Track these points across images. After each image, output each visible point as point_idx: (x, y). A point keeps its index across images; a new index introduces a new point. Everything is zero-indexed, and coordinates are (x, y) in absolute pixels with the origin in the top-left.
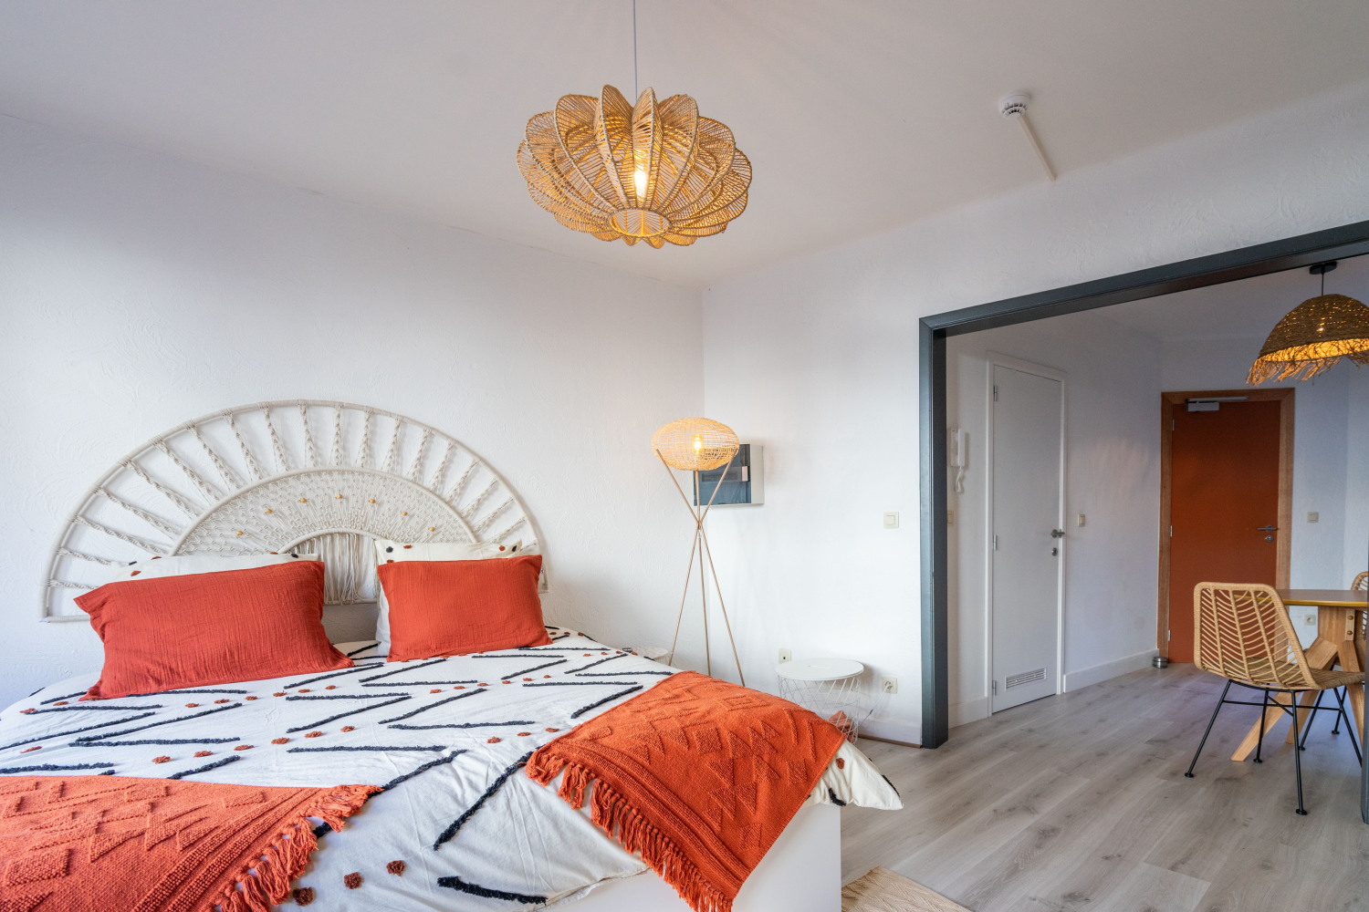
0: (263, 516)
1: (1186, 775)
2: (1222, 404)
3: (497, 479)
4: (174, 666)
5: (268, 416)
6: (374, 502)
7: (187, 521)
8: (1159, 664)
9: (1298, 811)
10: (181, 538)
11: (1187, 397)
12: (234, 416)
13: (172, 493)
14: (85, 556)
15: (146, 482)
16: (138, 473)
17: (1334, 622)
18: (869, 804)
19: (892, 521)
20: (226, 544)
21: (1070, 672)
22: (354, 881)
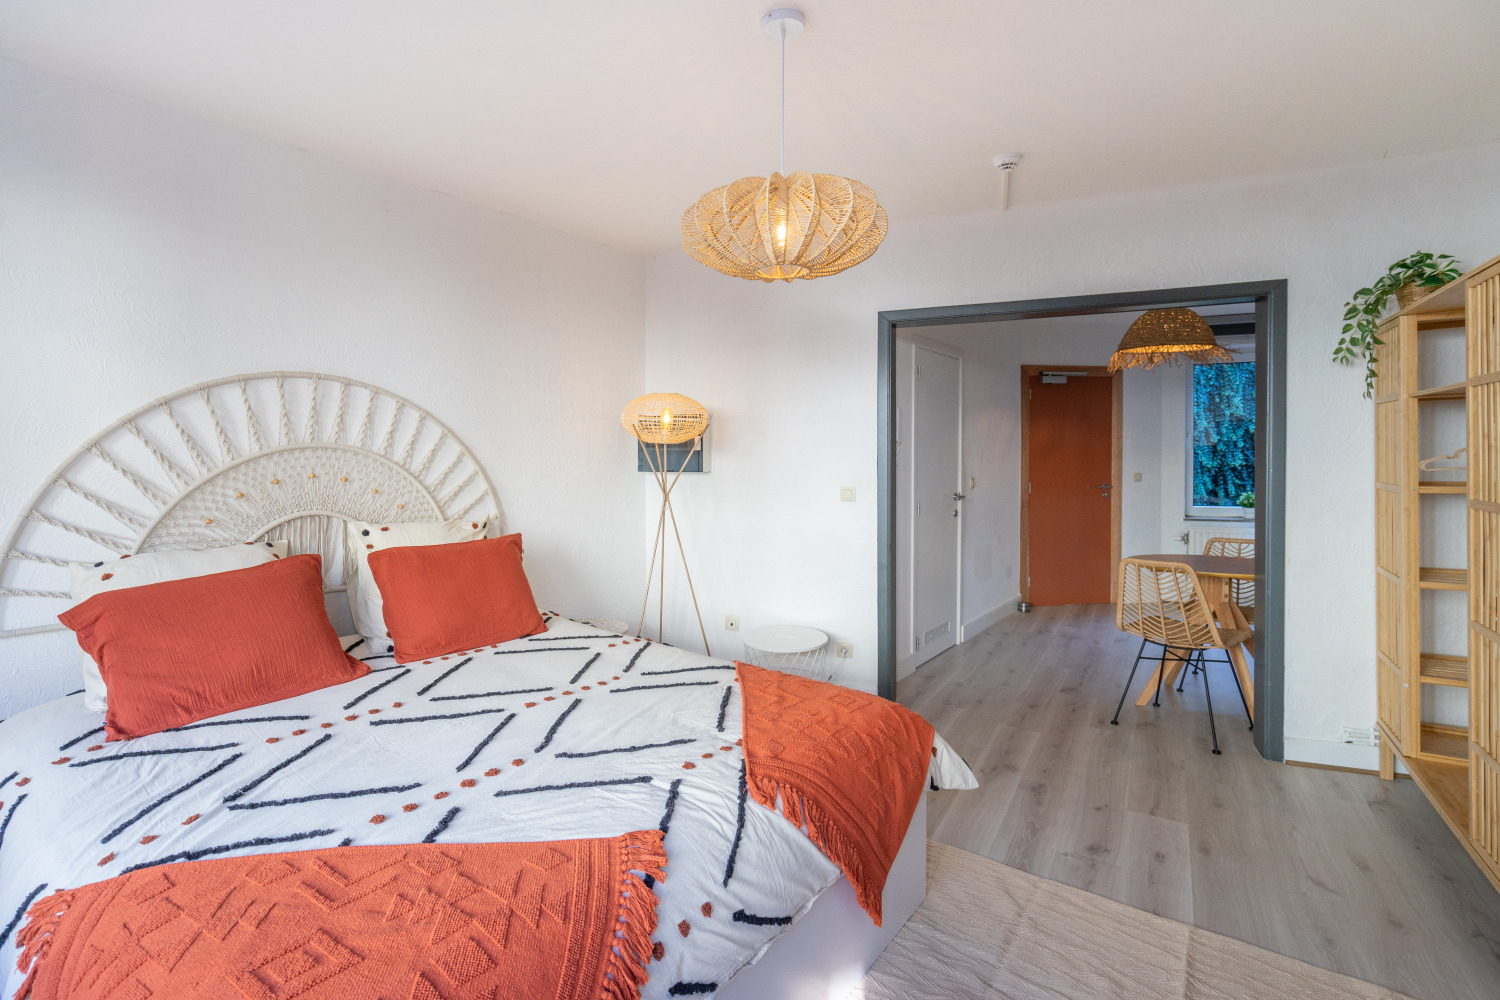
0: (231, 501)
1: (1112, 723)
2: (1069, 378)
3: (464, 451)
4: (200, 689)
5: (244, 390)
6: (346, 480)
7: (152, 511)
8: (1024, 609)
9: (1214, 752)
10: (146, 531)
11: (1041, 371)
12: (207, 389)
13: (138, 480)
14: (39, 558)
15: (112, 468)
16: (104, 459)
17: (1212, 586)
18: (954, 787)
19: (848, 495)
20: (194, 534)
21: (967, 622)
22: (685, 928)
